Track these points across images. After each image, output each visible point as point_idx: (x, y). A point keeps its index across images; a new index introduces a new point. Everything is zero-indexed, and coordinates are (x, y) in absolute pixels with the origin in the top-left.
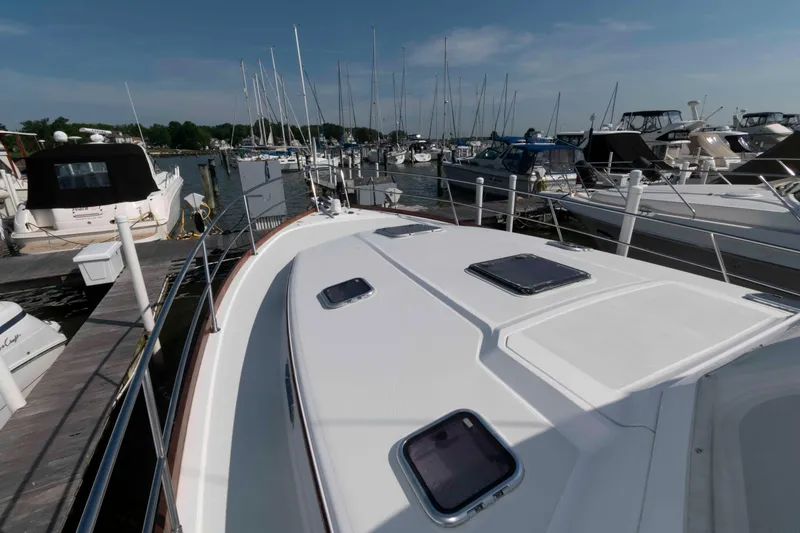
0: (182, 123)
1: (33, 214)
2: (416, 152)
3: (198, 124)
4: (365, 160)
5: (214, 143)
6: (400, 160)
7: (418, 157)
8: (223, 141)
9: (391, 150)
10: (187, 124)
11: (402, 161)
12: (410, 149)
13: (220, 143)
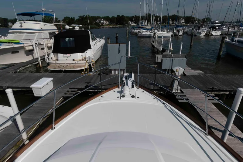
0: (121, 16)
1: (54, 54)
2: (213, 30)
3: (125, 16)
4: (185, 33)
5: (129, 23)
6: (203, 34)
7: (214, 33)
8: (133, 22)
9: (199, 29)
10: (123, 16)
11: (204, 34)
12: (210, 28)
13: (131, 23)
